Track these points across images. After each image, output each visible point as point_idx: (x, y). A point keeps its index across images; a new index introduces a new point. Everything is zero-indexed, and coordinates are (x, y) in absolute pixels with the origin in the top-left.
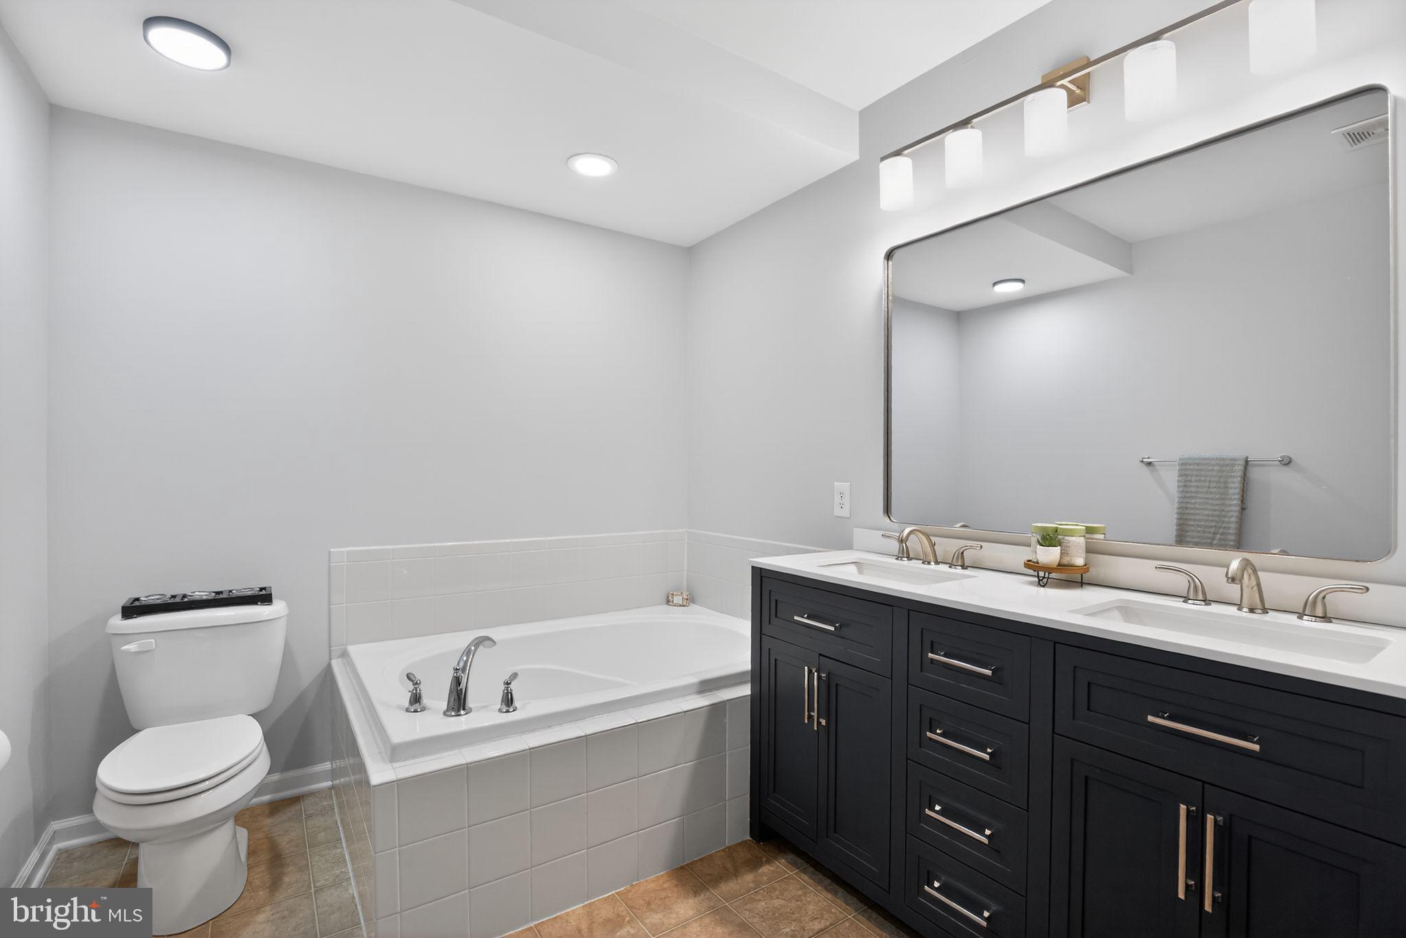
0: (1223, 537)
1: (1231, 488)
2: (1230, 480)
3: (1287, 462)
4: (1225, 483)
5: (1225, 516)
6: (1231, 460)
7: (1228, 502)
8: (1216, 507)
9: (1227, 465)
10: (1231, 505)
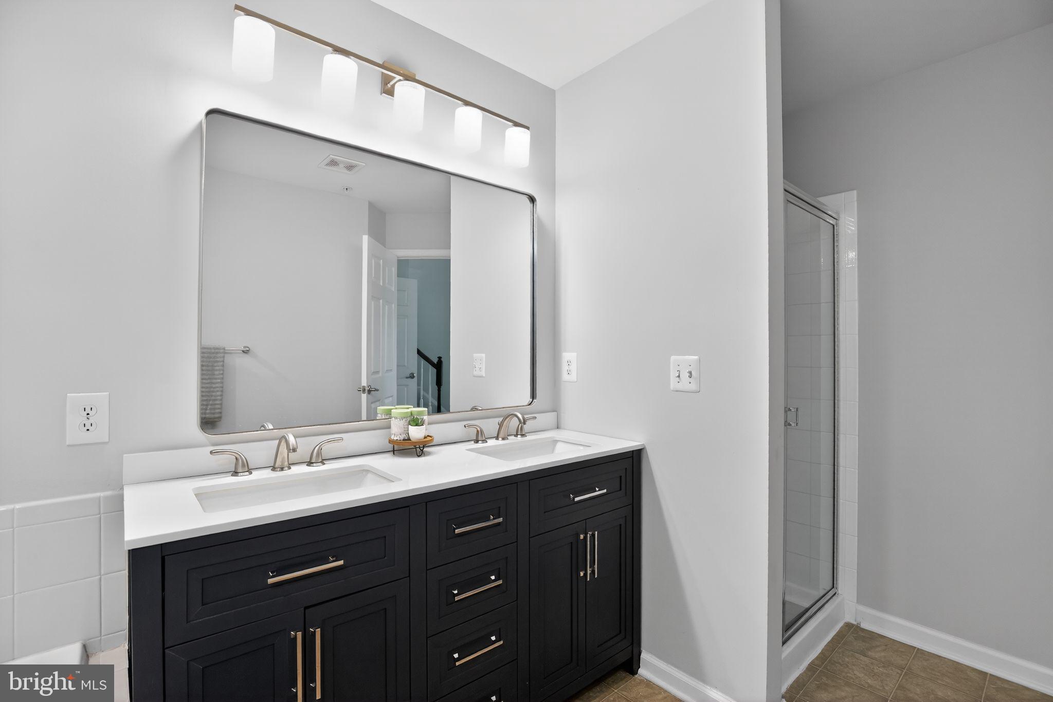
0: (213, 407)
1: (217, 370)
2: (216, 364)
3: (246, 352)
4: (212, 366)
5: (213, 392)
6: (215, 349)
7: (214, 381)
8: (207, 385)
9: (213, 353)
10: (217, 383)
